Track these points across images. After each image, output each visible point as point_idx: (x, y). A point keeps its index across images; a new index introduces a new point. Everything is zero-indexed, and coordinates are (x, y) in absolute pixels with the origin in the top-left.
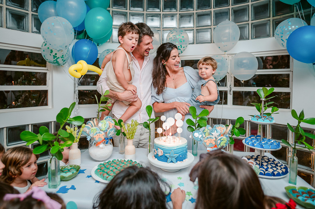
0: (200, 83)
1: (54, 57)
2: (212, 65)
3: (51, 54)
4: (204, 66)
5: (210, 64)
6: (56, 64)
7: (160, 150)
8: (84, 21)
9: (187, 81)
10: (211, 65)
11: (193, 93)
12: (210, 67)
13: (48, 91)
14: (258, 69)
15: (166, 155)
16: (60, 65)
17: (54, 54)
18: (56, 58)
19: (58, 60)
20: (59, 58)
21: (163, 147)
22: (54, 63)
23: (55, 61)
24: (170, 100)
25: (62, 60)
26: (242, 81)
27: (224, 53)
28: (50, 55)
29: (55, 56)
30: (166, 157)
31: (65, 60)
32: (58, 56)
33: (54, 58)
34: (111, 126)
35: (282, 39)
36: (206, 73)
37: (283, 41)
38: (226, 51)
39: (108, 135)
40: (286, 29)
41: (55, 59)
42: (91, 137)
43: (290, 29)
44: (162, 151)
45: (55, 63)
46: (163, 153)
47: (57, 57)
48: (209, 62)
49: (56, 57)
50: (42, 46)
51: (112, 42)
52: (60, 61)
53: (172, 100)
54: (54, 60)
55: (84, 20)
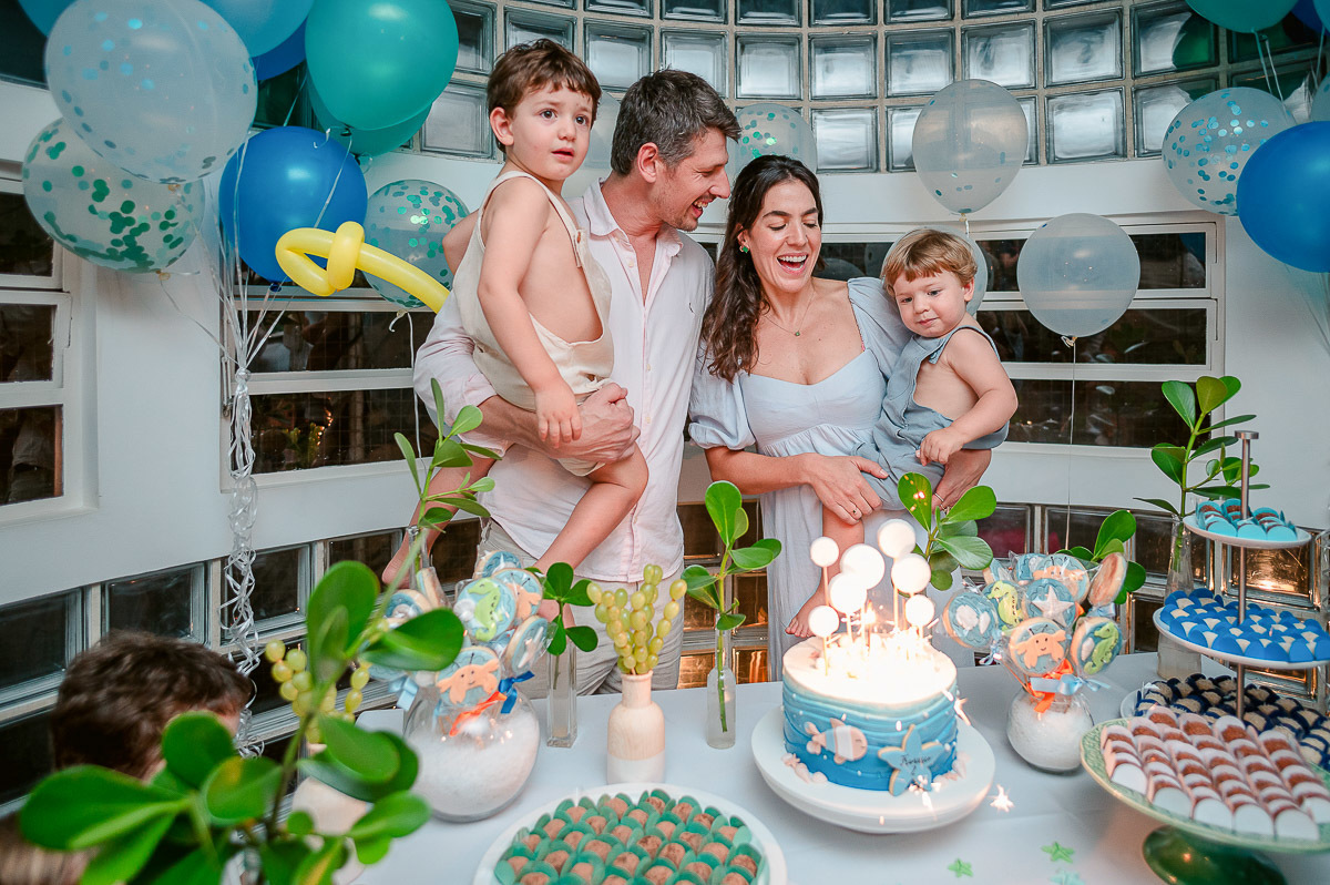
0: (915, 353)
1: (118, 222)
2: (953, 268)
3: (98, 206)
4: (920, 282)
5: (941, 268)
6: (129, 263)
7: (842, 730)
8: (303, 27)
9: (863, 349)
10: (945, 267)
11: (887, 400)
12: (946, 279)
13: (65, 409)
14: (1141, 287)
15: (884, 753)
16: (151, 267)
17: (112, 204)
18: (126, 231)
19: (140, 240)
20: (144, 227)
21: (862, 715)
22: (112, 255)
23: (123, 248)
24: (786, 440)
25: (168, 238)
26: (1070, 338)
27: (958, 217)
28: (92, 210)
29: (124, 215)
30: (883, 763)
31: (180, 240)
32: (138, 216)
33: (116, 229)
34: (526, 610)
35: (1201, 173)
36: (935, 310)
37: (1206, 178)
38: (968, 211)
39: (513, 666)
40: (1222, 133)
41: (120, 237)
42: (418, 687)
43: (1238, 130)
44: (860, 733)
45: (120, 257)
46: (864, 743)
47: (136, 226)
48: (933, 256)
49: (130, 221)
50: (31, 157)
51: (422, 150)
52: (151, 242)
53: (793, 436)
54: (116, 242)
55: (305, 21)
